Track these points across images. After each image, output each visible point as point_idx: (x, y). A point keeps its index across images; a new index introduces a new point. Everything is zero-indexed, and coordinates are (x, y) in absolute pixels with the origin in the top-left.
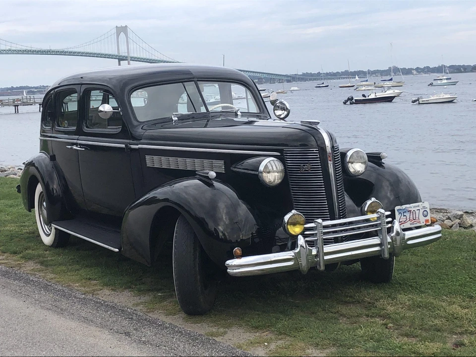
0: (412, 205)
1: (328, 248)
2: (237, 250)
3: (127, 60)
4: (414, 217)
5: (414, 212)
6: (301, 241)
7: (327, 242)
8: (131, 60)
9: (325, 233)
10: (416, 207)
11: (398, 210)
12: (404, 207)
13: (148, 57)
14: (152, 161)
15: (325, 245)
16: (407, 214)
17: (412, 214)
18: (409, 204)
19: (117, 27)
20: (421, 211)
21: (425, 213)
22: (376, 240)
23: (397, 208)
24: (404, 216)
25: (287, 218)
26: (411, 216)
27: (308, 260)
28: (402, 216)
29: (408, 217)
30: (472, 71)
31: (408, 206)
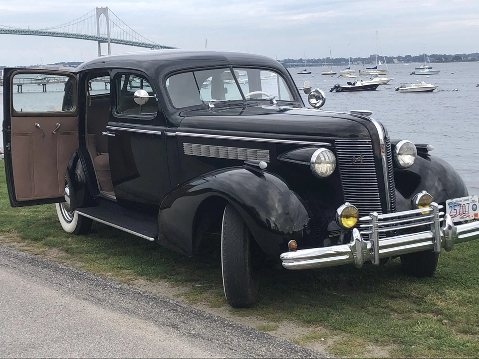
0: (462, 199)
1: (383, 242)
2: (292, 243)
3: (107, 42)
4: (464, 211)
5: (464, 206)
6: (356, 234)
7: (382, 235)
8: (111, 42)
9: (380, 227)
10: (466, 200)
11: (449, 204)
12: (454, 200)
13: (128, 40)
14: (189, 149)
15: (380, 238)
16: (458, 208)
17: (461, 208)
18: (460, 197)
19: (97, 8)
20: (471, 205)
21: (475, 207)
22: (428, 234)
23: (448, 201)
24: (454, 210)
25: (340, 211)
26: (461, 210)
27: (363, 254)
28: (453, 210)
29: (458, 211)
30: (452, 61)
31: (458, 199)
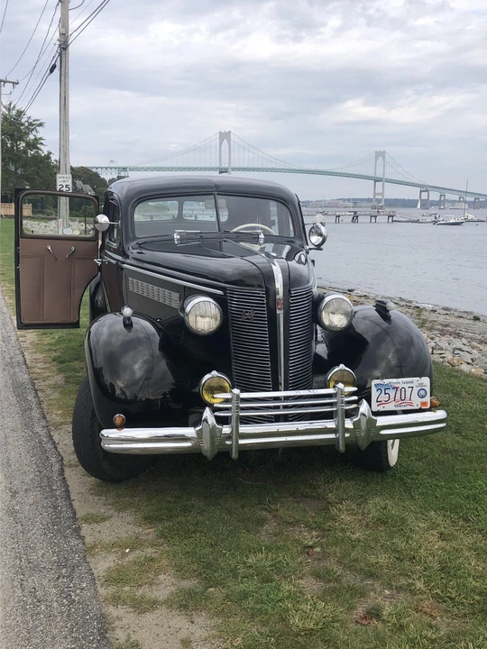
0: (400, 380)
1: (244, 429)
2: (119, 418)
3: (382, 181)
4: (403, 396)
5: (403, 390)
6: (206, 415)
8: (386, 182)
9: (243, 409)
10: (408, 383)
11: (376, 385)
12: (387, 381)
15: (242, 423)
16: (392, 393)
17: (399, 392)
18: (397, 377)
19: (376, 151)
20: (416, 390)
21: (422, 392)
22: (331, 424)
23: (375, 382)
24: (385, 394)
25: (205, 379)
26: (398, 395)
27: (212, 442)
28: (383, 394)
29: (392, 396)
31: (394, 380)
